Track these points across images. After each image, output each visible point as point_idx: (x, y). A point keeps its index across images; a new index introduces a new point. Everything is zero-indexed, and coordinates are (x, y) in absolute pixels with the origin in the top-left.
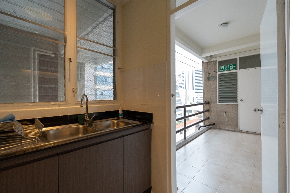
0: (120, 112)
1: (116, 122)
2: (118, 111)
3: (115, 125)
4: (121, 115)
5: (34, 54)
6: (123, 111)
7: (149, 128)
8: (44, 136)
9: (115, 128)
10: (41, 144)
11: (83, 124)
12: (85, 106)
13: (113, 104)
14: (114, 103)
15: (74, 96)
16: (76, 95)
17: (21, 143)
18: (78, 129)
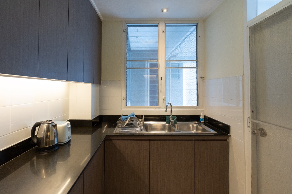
0: (202, 117)
1: (195, 125)
2: (200, 116)
3: (195, 128)
4: (202, 120)
5: (147, 64)
6: (205, 116)
7: (226, 140)
8: (146, 127)
9: (195, 131)
10: (144, 132)
11: (169, 123)
12: (170, 110)
13: (195, 110)
14: (196, 108)
15: (164, 102)
16: (165, 101)
17: (136, 129)
18: (164, 126)
